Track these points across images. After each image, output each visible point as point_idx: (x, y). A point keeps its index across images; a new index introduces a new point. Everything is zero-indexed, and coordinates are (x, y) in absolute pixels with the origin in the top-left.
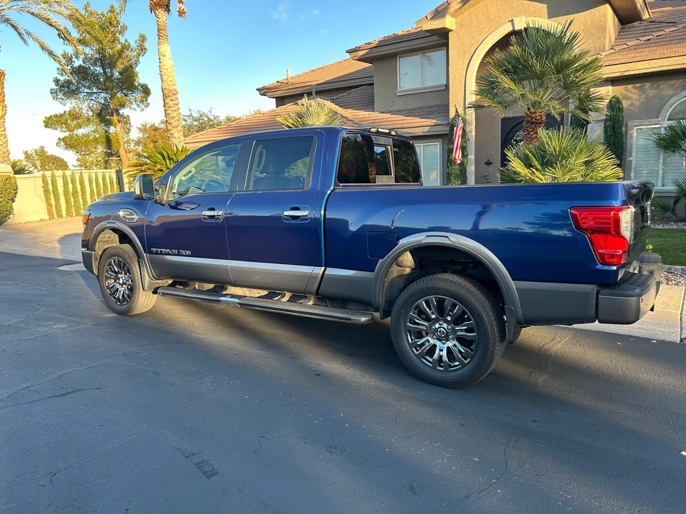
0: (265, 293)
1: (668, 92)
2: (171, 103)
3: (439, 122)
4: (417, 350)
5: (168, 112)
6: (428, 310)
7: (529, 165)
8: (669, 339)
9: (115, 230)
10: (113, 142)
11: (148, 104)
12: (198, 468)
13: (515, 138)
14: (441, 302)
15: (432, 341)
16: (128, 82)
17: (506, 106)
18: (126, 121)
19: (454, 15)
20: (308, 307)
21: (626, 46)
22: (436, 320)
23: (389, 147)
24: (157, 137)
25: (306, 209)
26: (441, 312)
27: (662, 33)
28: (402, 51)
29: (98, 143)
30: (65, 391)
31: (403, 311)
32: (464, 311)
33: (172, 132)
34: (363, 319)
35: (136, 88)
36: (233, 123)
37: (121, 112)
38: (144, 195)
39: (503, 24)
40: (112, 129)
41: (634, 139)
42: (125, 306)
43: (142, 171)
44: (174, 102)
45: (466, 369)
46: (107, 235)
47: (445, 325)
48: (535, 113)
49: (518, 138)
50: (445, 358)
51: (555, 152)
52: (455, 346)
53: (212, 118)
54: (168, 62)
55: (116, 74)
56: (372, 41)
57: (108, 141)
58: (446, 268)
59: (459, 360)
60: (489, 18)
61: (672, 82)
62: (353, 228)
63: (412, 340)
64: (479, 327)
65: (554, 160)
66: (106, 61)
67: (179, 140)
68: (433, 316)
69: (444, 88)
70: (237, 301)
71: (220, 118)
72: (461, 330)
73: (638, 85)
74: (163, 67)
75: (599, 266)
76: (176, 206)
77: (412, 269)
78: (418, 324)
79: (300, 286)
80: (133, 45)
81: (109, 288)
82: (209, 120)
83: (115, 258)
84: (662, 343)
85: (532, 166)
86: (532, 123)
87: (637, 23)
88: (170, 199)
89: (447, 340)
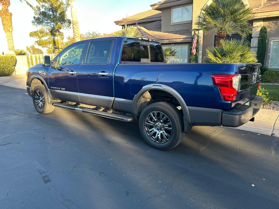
0: (95, 107)
2: (76, 27)
3: (187, 37)
4: (149, 134)
5: (74, 31)
6: (153, 117)
8: (266, 133)
9: (38, 79)
10: (56, 43)
12: (43, 178)
15: (155, 130)
16: (62, 19)
17: (208, 30)
18: (61, 35)
20: (110, 114)
21: (270, 4)
22: (157, 122)
23: (148, 46)
25: (107, 72)
26: (159, 119)
28: (174, 6)
29: (50, 43)
31: (144, 117)
32: (167, 118)
34: (129, 120)
35: (66, 21)
37: (60, 31)
38: (46, 65)
40: (56, 38)
41: (272, 46)
42: (42, 110)
44: (77, 27)
45: (168, 143)
46: (36, 81)
47: (160, 124)
48: (221, 33)
50: (160, 138)
51: (227, 50)
52: (164, 133)
53: (98, 34)
55: (58, 15)
57: (54, 42)
59: (165, 139)
62: (126, 81)
63: (147, 129)
64: (173, 125)
65: (227, 54)
66: (54, 9)
68: (156, 120)
70: (81, 110)
71: (101, 34)
72: (166, 126)
73: (275, 21)
75: (223, 101)
77: (151, 99)
78: (150, 123)
79: (105, 105)
80: (65, 3)
81: (36, 102)
83: (38, 90)
84: (263, 135)
85: (217, 56)
86: (220, 37)
88: (58, 66)
89: (161, 130)
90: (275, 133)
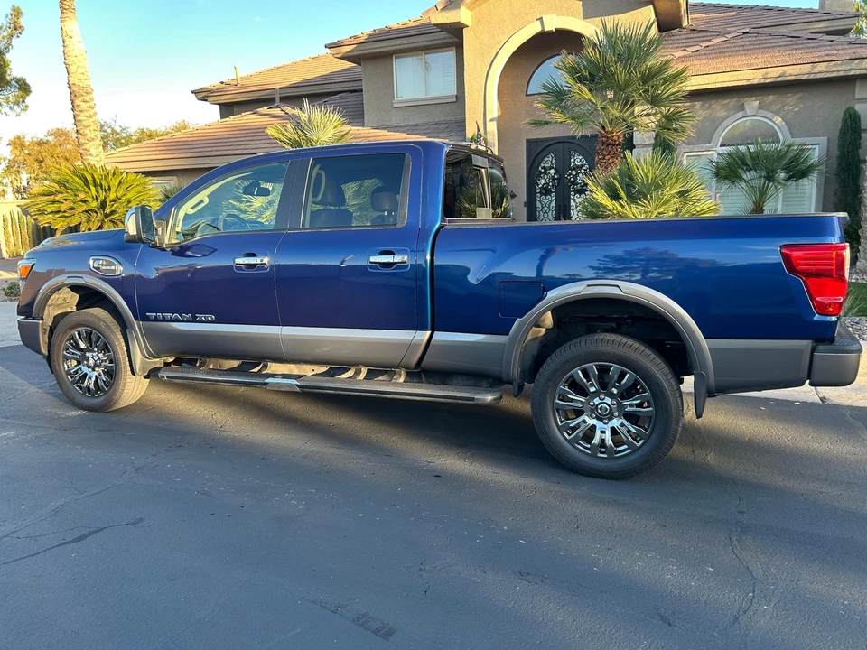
0: (323, 369)
1: (722, 113)
2: (84, 106)
4: (569, 435)
5: (79, 118)
6: (585, 381)
7: (614, 196)
8: (810, 400)
9: (74, 288)
11: (27, 106)
13: (542, 165)
14: (603, 371)
15: (591, 422)
17: (581, 123)
19: (470, 8)
20: (398, 386)
21: (673, 58)
22: (596, 394)
23: (483, 170)
24: (43, 155)
25: (402, 252)
26: (604, 386)
27: (710, 43)
28: (400, 50)
30: (77, 534)
31: (550, 384)
32: (636, 380)
33: (87, 147)
34: (489, 398)
35: (8, 83)
36: (166, 137)
38: (144, 236)
39: (529, 22)
43: (54, 202)
44: (88, 104)
45: (639, 453)
46: (61, 296)
47: (608, 400)
48: (612, 132)
49: (546, 165)
50: (609, 442)
52: (622, 425)
53: (118, 130)
54: (75, 46)
56: (359, 34)
58: (594, 326)
59: (628, 443)
60: (513, 14)
61: (725, 102)
62: (472, 279)
63: (561, 422)
64: (658, 398)
65: (644, 191)
67: (98, 159)
68: (592, 389)
69: (455, 100)
71: (129, 130)
72: (631, 405)
74: (69, 54)
75: (817, 317)
76: (180, 251)
77: (547, 329)
78: (572, 400)
79: (394, 357)
81: (70, 374)
82: (114, 131)
83: (80, 329)
84: (804, 403)
85: (621, 198)
87: (675, 31)
88: (173, 241)
89: (610, 419)
90: (827, 396)
